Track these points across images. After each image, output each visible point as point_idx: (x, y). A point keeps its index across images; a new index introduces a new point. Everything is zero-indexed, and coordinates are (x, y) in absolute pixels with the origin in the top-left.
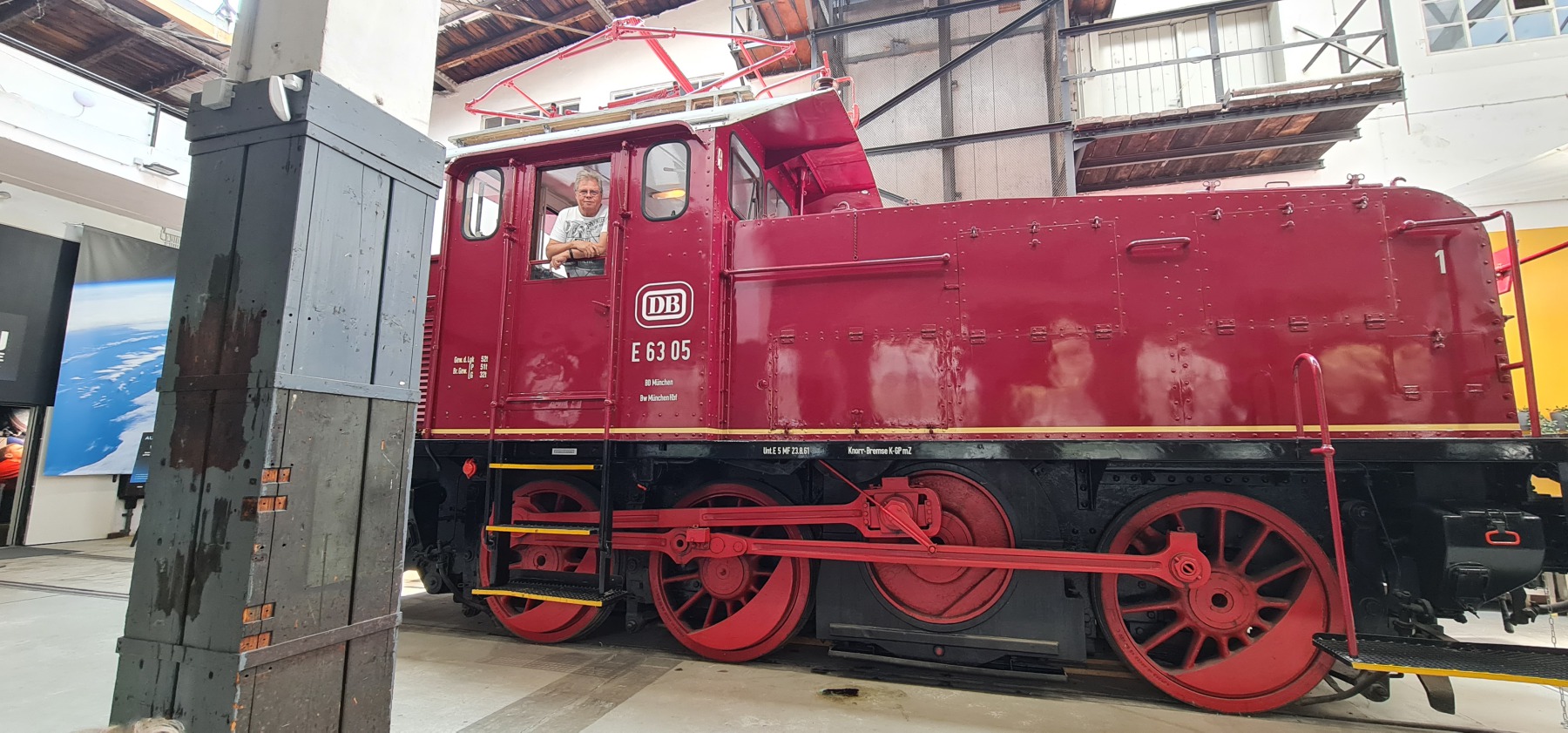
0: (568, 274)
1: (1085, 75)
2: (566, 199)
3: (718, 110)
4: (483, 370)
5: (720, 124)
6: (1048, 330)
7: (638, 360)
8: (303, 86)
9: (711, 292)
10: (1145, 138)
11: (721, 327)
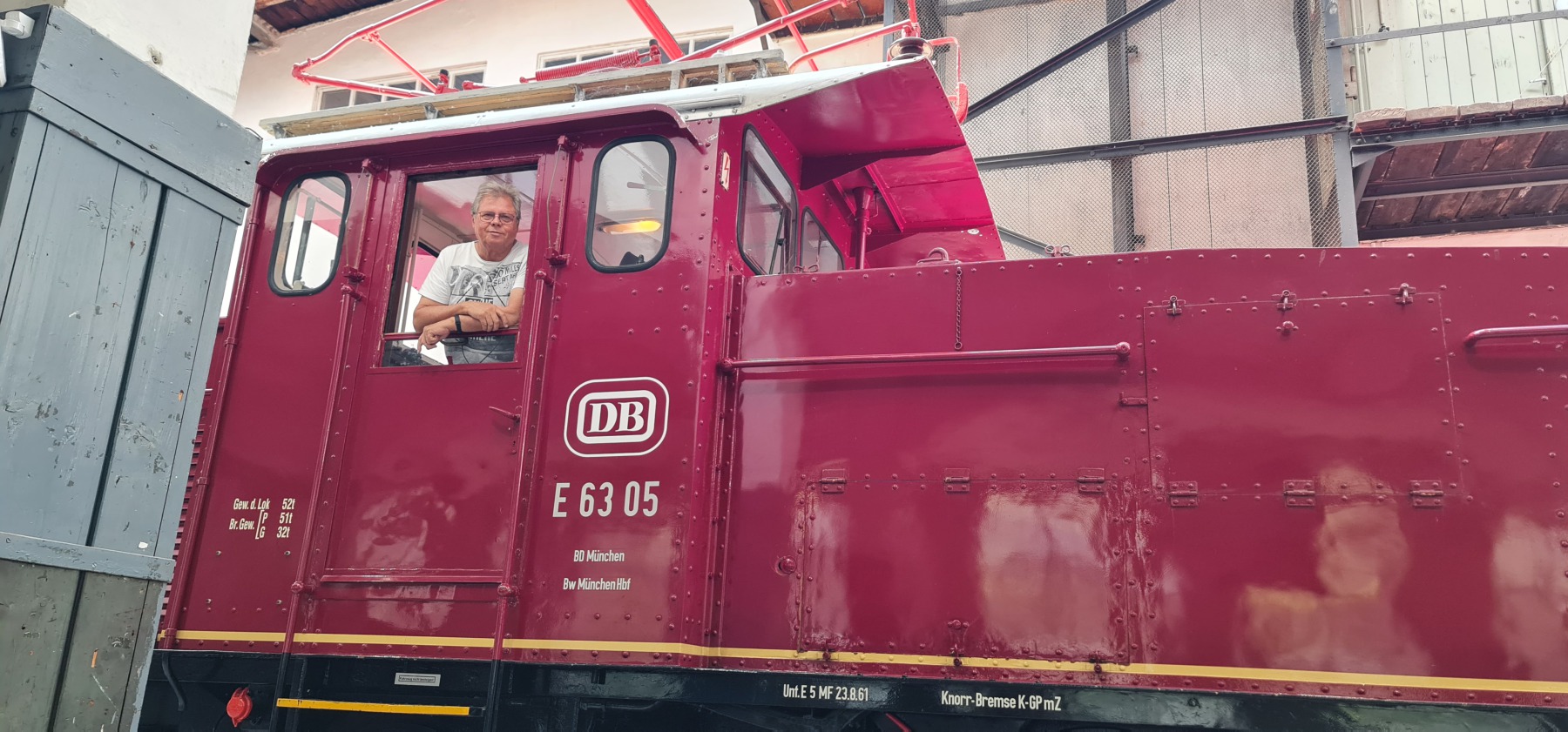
0: (449, 358)
1: (1371, 38)
2: (453, 229)
3: (725, 89)
4: (283, 525)
5: (728, 112)
6: (1317, 486)
7: (564, 514)
8: (34, 31)
9: (699, 399)
10: (1485, 146)
11: (715, 460)
